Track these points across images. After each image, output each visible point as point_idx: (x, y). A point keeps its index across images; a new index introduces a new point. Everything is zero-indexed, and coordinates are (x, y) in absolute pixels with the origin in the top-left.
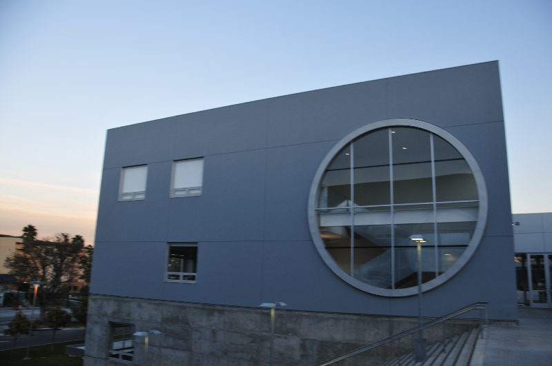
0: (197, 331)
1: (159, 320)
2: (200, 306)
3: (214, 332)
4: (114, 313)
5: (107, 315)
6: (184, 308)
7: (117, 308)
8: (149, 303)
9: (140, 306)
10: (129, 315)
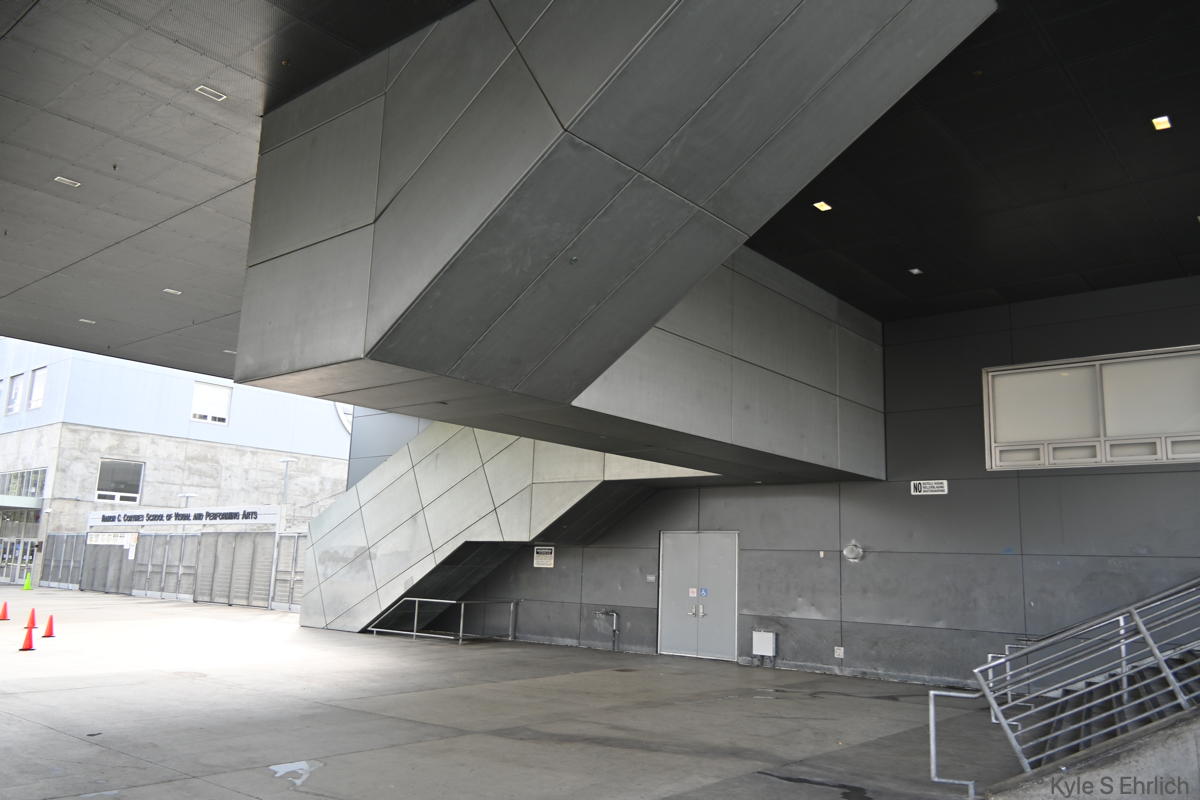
0: (227, 469)
1: (182, 458)
2: (234, 447)
3: (246, 471)
4: (111, 448)
5: (99, 451)
6: (213, 447)
7: (116, 443)
8: (168, 441)
9: (153, 442)
10: (137, 451)
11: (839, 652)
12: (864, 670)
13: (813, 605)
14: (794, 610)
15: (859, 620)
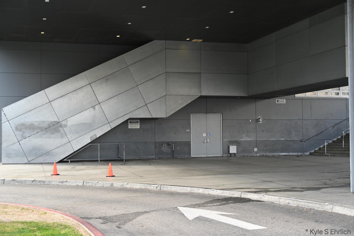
11: (256, 150)
12: (263, 154)
13: (247, 136)
14: (241, 138)
15: (262, 139)
